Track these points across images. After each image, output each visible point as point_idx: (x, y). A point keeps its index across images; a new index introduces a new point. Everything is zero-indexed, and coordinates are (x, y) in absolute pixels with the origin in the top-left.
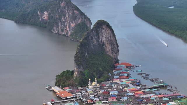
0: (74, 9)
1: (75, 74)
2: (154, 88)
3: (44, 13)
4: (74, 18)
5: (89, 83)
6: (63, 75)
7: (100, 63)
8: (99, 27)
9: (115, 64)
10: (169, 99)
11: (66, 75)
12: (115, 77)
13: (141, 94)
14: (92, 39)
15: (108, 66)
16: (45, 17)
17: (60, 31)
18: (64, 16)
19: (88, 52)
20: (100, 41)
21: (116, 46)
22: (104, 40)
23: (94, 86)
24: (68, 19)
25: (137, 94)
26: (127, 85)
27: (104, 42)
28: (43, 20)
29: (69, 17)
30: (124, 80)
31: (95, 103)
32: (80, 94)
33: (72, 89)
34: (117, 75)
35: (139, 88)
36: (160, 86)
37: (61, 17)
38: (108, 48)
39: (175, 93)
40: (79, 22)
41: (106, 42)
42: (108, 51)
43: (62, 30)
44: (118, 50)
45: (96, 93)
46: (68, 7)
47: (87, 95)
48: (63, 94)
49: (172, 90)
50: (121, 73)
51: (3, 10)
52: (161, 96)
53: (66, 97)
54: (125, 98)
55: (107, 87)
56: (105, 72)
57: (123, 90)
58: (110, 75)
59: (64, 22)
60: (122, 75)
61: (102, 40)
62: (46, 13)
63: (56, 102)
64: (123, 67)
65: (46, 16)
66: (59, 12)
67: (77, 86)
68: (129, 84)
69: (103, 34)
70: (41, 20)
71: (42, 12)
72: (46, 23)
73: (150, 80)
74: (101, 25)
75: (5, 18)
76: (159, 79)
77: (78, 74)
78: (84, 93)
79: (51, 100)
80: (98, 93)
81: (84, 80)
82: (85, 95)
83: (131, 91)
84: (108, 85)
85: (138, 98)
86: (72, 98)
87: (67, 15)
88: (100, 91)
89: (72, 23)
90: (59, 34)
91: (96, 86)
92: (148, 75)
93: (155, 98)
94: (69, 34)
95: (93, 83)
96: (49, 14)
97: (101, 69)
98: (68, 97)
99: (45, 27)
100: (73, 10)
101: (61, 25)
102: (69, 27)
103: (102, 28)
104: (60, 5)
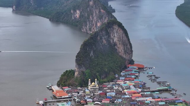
0: (100, 8)
1: (76, 74)
2: (157, 91)
3: (76, 12)
4: (100, 17)
5: (89, 83)
6: (65, 74)
7: (106, 63)
8: (110, 27)
9: (127, 65)
10: (166, 103)
11: (68, 74)
12: (121, 78)
13: (139, 97)
14: (101, 38)
15: (116, 66)
16: (77, 16)
17: (88, 30)
18: (92, 15)
19: (93, 52)
20: (112, 41)
21: (129, 46)
22: (116, 40)
23: (93, 87)
24: (95, 18)
25: (134, 97)
26: (129, 87)
27: (115, 42)
28: (75, 18)
29: (96, 16)
30: (128, 82)
31: (87, 104)
32: (76, 94)
33: (70, 89)
34: (123, 76)
35: (140, 90)
36: (163, 89)
37: (89, 16)
38: (120, 49)
39: (176, 97)
40: (106, 21)
41: (118, 42)
42: (120, 51)
43: (90, 30)
44: (132, 51)
45: (93, 94)
46: (96, 6)
47: (83, 95)
48: (58, 94)
49: (175, 94)
50: (129, 75)
51: (42, 8)
52: (159, 99)
53: (61, 97)
54: (120, 100)
55: (107, 88)
56: (111, 73)
57: (123, 92)
58: (117, 76)
59: (92, 21)
60: (130, 76)
61: (113, 40)
62: (78, 12)
63: (48, 101)
64: (135, 68)
65: (78, 14)
66: (88, 10)
67: (77, 86)
68: (131, 86)
69: (114, 34)
70: (73, 18)
71: (75, 11)
72: (78, 22)
73: (158, 82)
74: (113, 25)
75: (42, 16)
76: (167, 82)
77: (79, 74)
78: (81, 93)
79: (44, 99)
80: (95, 93)
81: (85, 80)
82: (81, 95)
83: (130, 93)
84: (109, 86)
85: (133, 101)
86: (67, 98)
87: (94, 14)
88: (98, 92)
89: (99, 22)
90: (87, 33)
91: (96, 86)
92: (157, 78)
93: (151, 102)
95: (93, 83)
96: (81, 13)
97: (106, 70)
98: (63, 97)
99: (77, 26)
100: (100, 10)
101: (89, 24)
102: (96, 26)
103: (113, 28)
104: (89, 4)
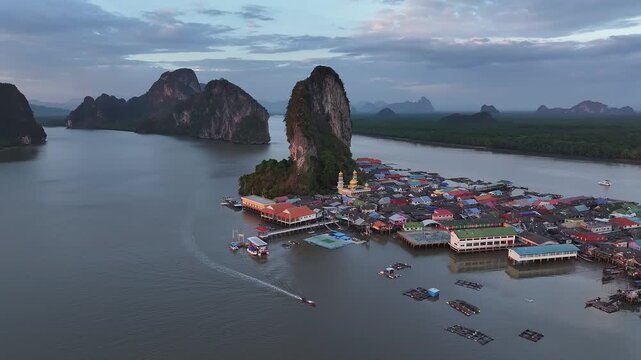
0: (238, 93)
1: (300, 162)
3: (183, 114)
5: (339, 182)
6: (263, 170)
11: (271, 169)
16: (185, 120)
17: (213, 133)
18: (221, 107)
22: (328, 108)
24: (227, 111)
27: (328, 113)
28: (182, 124)
29: (229, 107)
33: (299, 199)
37: (215, 111)
38: (336, 127)
40: (248, 114)
41: (332, 113)
42: (336, 132)
43: (218, 132)
46: (228, 92)
48: (286, 212)
53: (297, 219)
54: (475, 211)
59: (221, 119)
62: (186, 113)
63: (272, 234)
65: (186, 117)
69: (327, 94)
70: (178, 124)
71: (180, 113)
72: (188, 127)
74: (325, 75)
77: (307, 162)
87: (225, 106)
89: (236, 115)
90: (212, 139)
91: (362, 188)
94: (231, 135)
95: (353, 181)
96: (192, 113)
98: (303, 219)
100: (237, 96)
101: (216, 123)
102: (230, 124)
103: (326, 83)
